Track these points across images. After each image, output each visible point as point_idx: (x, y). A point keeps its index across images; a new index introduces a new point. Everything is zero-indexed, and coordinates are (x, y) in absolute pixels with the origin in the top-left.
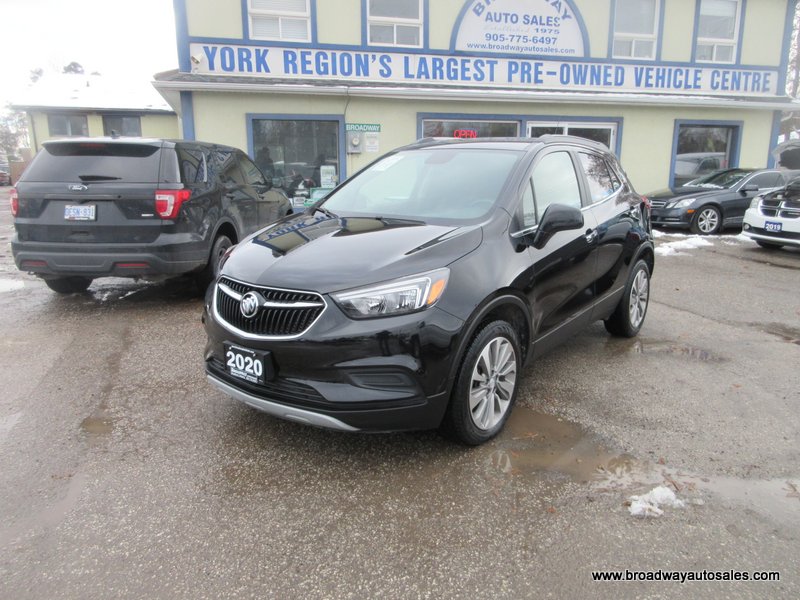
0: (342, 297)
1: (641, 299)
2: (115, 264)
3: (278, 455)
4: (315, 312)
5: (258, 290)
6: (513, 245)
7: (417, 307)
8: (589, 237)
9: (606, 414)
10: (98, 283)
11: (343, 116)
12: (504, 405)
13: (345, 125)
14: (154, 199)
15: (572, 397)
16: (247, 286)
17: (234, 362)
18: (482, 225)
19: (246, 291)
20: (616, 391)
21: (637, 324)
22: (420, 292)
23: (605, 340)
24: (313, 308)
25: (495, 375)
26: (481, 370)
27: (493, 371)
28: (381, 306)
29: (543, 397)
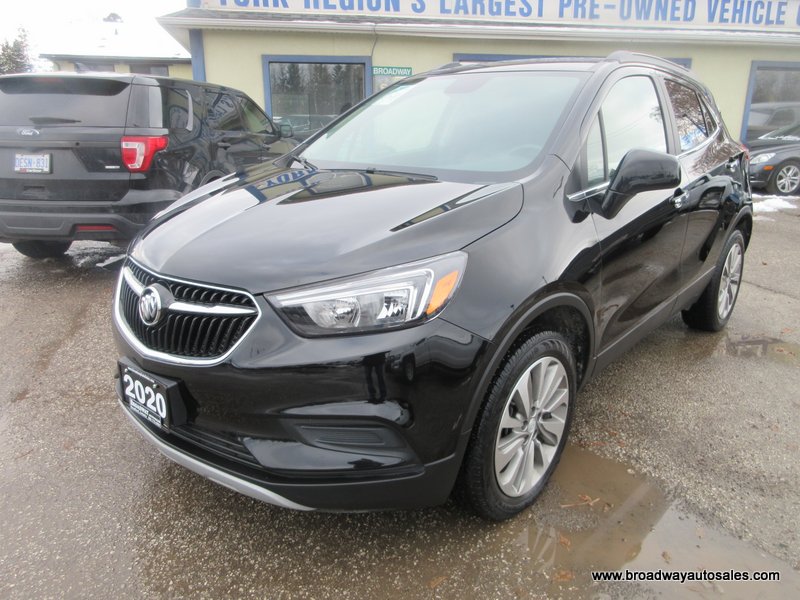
0: (286, 300)
1: (733, 282)
2: (75, 226)
3: (205, 526)
4: (242, 322)
5: (165, 283)
6: (568, 212)
7: (409, 318)
8: (678, 200)
9: (700, 462)
10: (77, 247)
11: (370, 58)
12: (549, 453)
13: (372, 68)
14: (120, 147)
15: (646, 429)
16: (152, 276)
17: (133, 391)
18: (523, 181)
19: (149, 283)
20: (708, 421)
21: (725, 315)
22: (414, 293)
23: (682, 335)
24: (241, 317)
25: (536, 413)
26: (515, 409)
27: (533, 409)
28: (352, 314)
29: (603, 428)
